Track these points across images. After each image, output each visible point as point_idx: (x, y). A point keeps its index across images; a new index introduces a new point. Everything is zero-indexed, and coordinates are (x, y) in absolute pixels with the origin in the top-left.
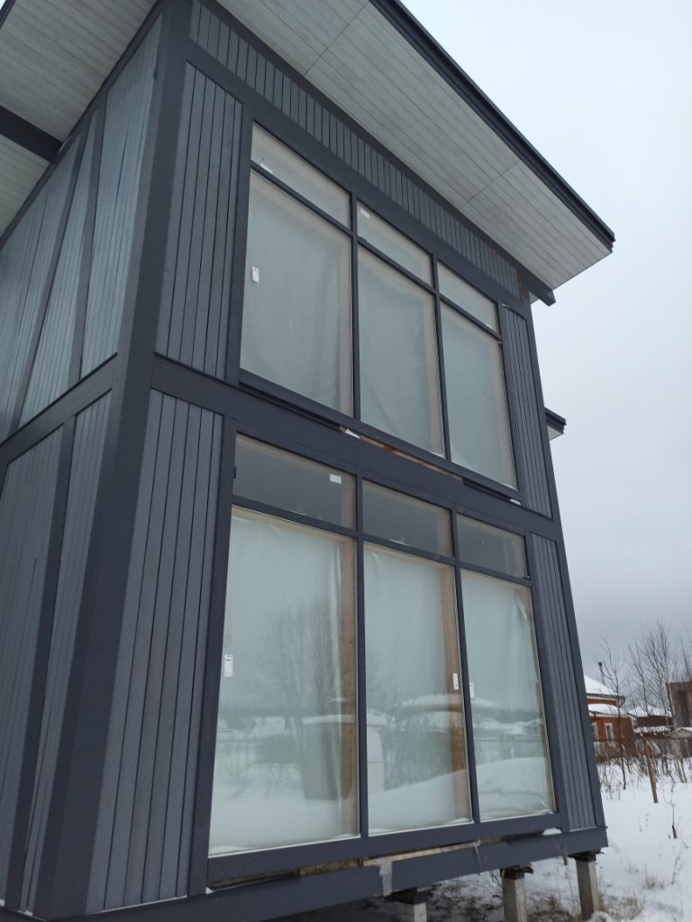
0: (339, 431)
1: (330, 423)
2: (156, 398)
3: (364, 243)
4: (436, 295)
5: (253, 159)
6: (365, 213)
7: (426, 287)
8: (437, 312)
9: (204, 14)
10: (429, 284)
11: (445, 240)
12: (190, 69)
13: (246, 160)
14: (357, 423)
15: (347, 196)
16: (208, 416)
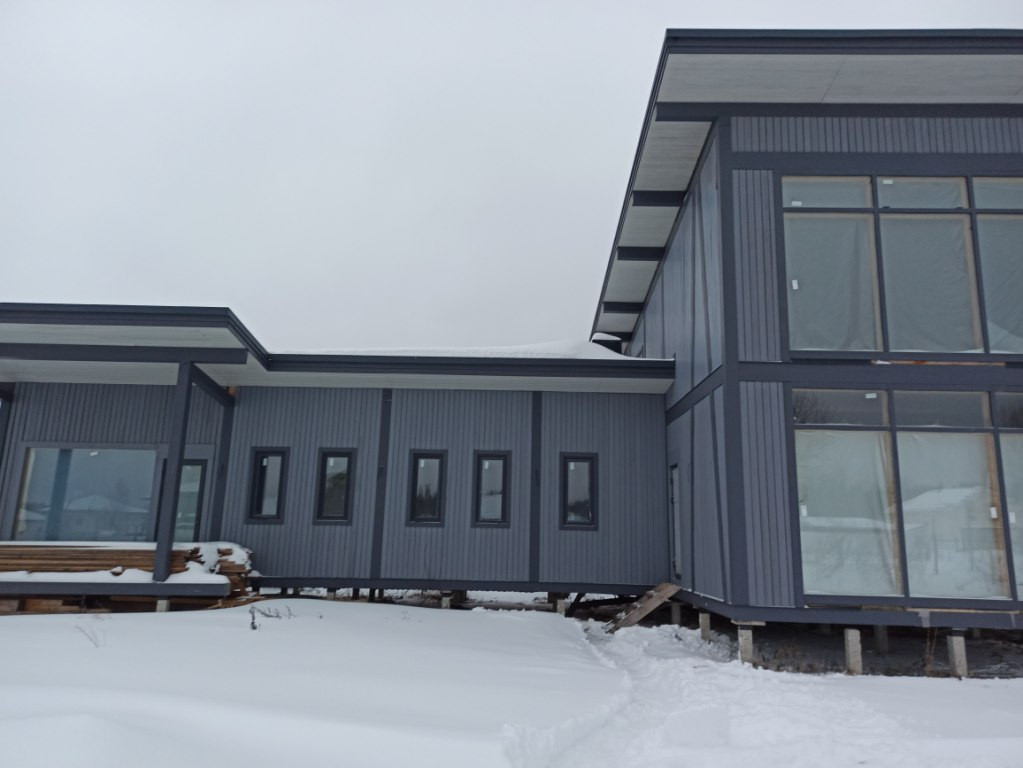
0: (871, 364)
1: (862, 361)
2: (743, 385)
3: (887, 210)
4: (972, 212)
5: (785, 205)
6: (888, 181)
7: (959, 211)
8: (973, 228)
9: (739, 124)
10: (965, 205)
11: (986, 150)
12: (735, 173)
13: (780, 210)
14: (886, 354)
15: (867, 180)
16: (774, 385)
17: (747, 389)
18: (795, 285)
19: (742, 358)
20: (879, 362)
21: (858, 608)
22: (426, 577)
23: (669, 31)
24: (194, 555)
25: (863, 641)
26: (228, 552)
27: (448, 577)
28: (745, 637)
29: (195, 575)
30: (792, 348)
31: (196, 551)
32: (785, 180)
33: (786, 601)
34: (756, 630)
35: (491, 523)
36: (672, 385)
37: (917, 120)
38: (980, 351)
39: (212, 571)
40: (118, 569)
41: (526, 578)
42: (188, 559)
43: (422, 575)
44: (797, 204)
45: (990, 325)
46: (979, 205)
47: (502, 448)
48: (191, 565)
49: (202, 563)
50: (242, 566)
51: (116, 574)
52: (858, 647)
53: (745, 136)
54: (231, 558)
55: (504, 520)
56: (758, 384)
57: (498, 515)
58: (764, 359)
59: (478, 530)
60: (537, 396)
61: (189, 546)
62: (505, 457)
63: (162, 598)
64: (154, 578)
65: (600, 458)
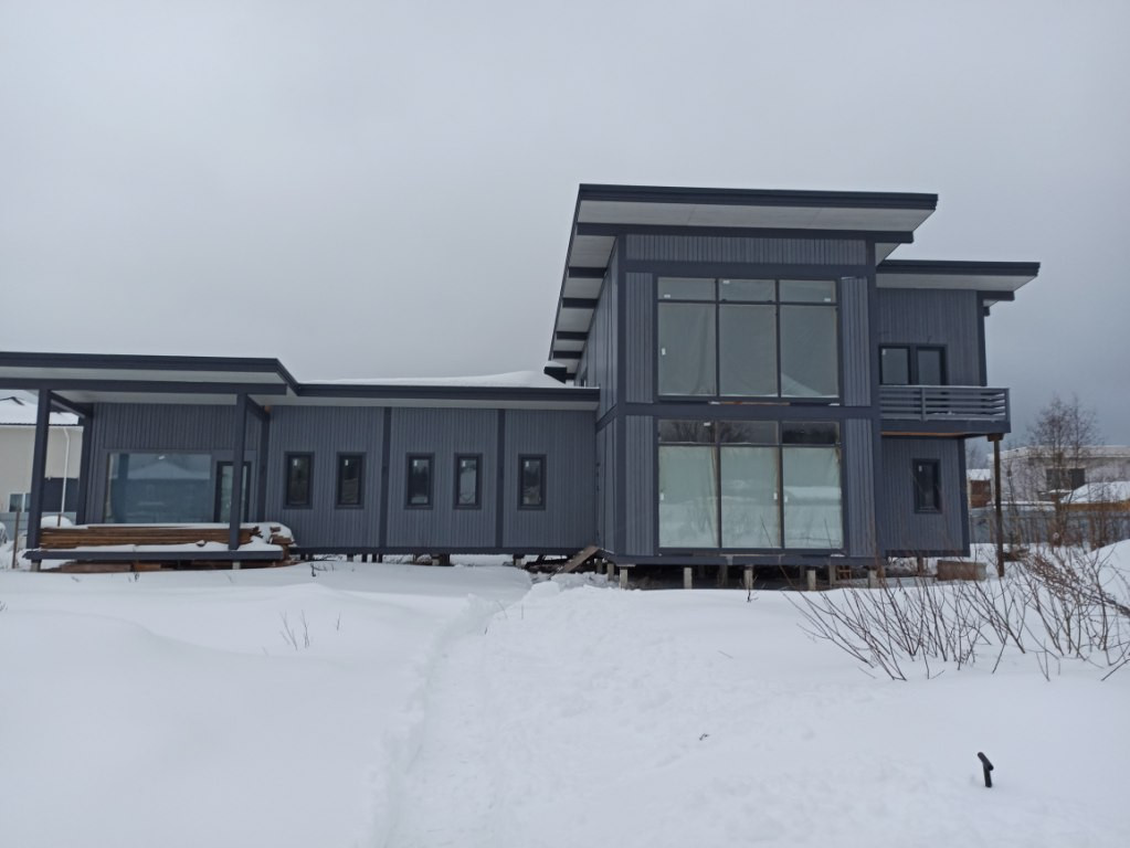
0: (708, 404)
1: (703, 402)
2: (628, 417)
3: (724, 302)
4: (778, 303)
5: (660, 297)
6: (726, 282)
7: (770, 303)
8: (778, 315)
9: (631, 239)
10: (774, 299)
11: (789, 262)
12: (628, 274)
13: (656, 301)
14: (718, 398)
15: (714, 280)
16: (647, 417)
17: (631, 421)
18: (664, 352)
19: (628, 400)
20: (713, 403)
21: (691, 555)
22: (420, 545)
23: (581, 185)
24: (256, 532)
25: (693, 575)
26: (278, 530)
27: (436, 545)
28: (624, 574)
29: (257, 545)
30: (661, 394)
31: (257, 528)
32: (660, 279)
33: (648, 551)
34: (629, 569)
35: (468, 506)
36: (598, 407)
37: (747, 239)
38: (776, 395)
39: (268, 543)
40: (202, 542)
41: (494, 545)
42: (251, 535)
43: (417, 544)
44: (667, 296)
45: (783, 377)
46: (782, 300)
47: (476, 452)
48: (254, 538)
49: (262, 537)
50: (289, 539)
51: (200, 546)
52: (690, 578)
53: (637, 248)
54: (280, 534)
55: (478, 504)
56: (637, 417)
57: (473, 500)
58: (642, 401)
59: (458, 511)
60: (502, 412)
61: (251, 526)
62: (478, 458)
63: (237, 561)
64: (230, 547)
65: (548, 457)
